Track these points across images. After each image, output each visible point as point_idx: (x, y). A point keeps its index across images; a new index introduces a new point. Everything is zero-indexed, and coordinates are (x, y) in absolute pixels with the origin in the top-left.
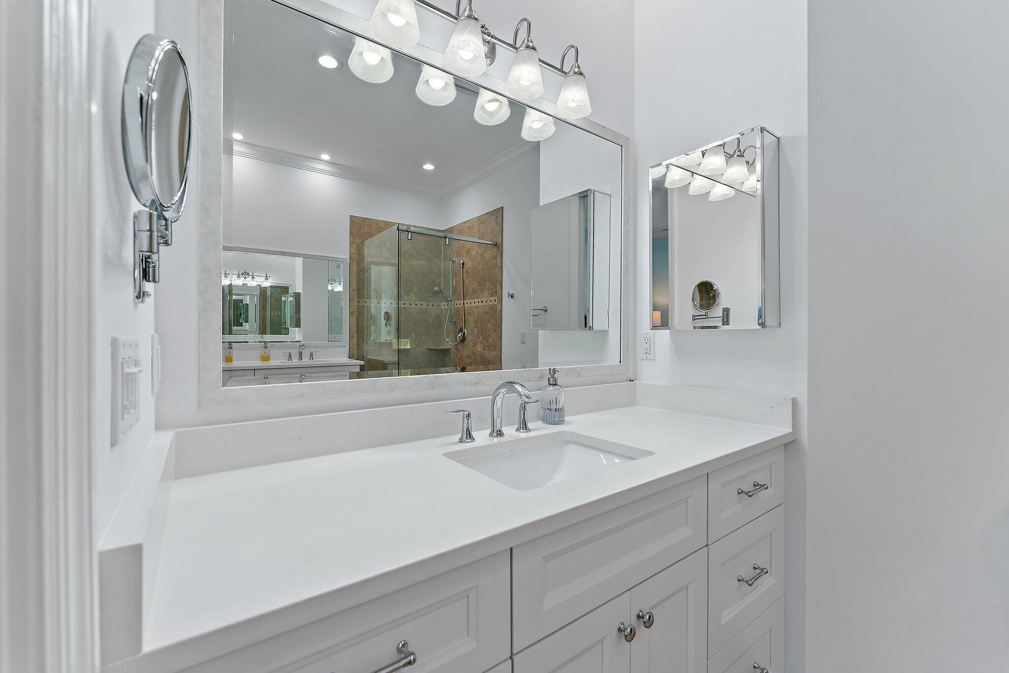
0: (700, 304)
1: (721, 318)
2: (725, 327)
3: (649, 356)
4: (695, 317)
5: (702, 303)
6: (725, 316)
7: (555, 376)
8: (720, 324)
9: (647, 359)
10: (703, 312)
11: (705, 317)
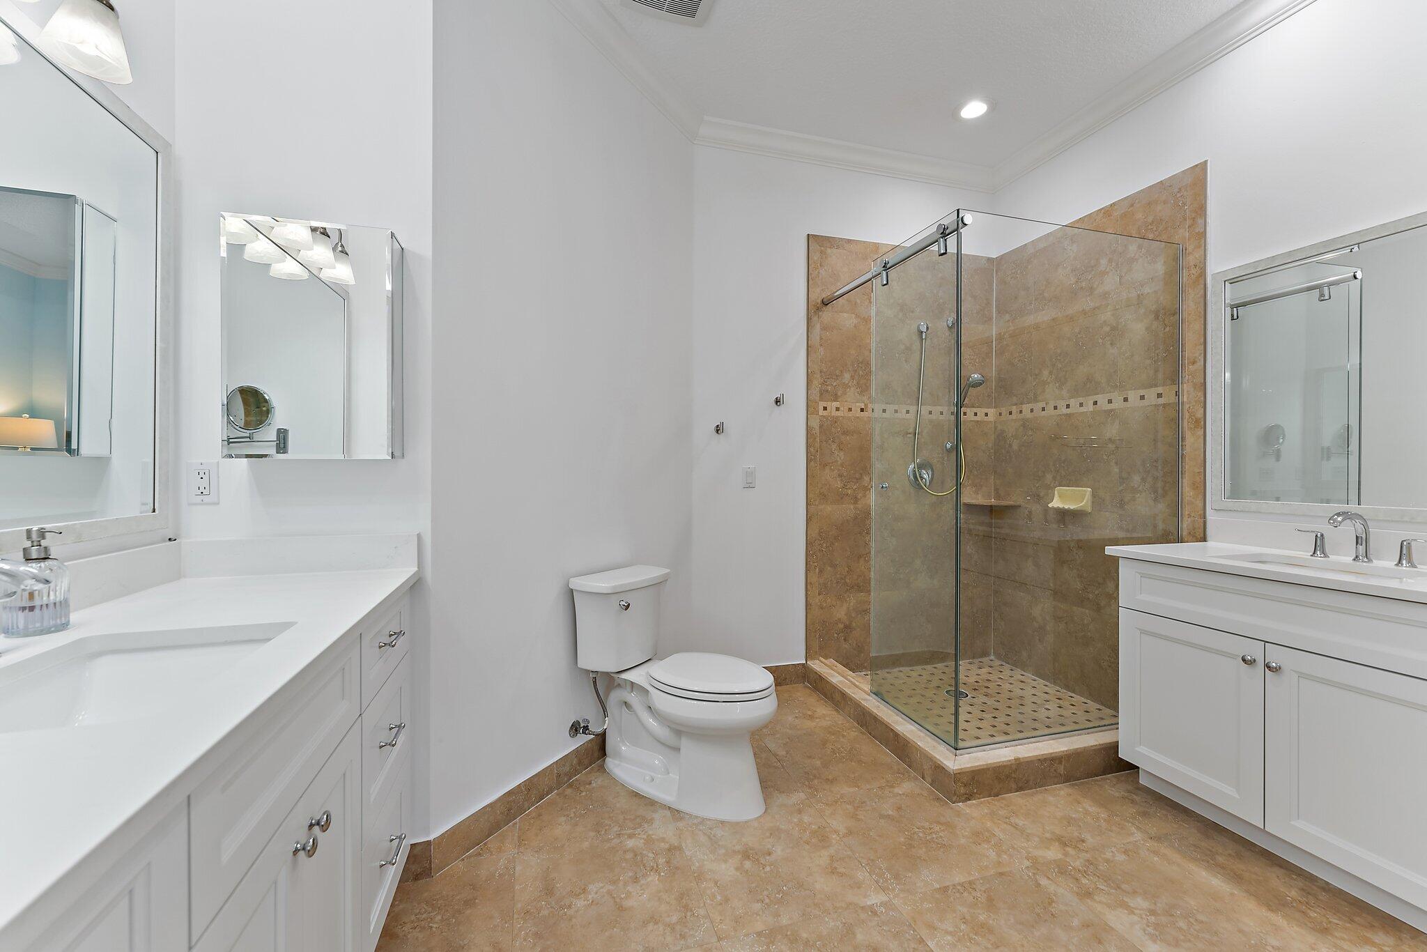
0: (246, 421)
1: (275, 443)
2: (281, 456)
3: (206, 499)
4: (231, 440)
5: (248, 419)
6: (282, 441)
7: (43, 543)
8: (272, 451)
9: (202, 503)
10: (247, 433)
11: (248, 440)
